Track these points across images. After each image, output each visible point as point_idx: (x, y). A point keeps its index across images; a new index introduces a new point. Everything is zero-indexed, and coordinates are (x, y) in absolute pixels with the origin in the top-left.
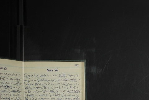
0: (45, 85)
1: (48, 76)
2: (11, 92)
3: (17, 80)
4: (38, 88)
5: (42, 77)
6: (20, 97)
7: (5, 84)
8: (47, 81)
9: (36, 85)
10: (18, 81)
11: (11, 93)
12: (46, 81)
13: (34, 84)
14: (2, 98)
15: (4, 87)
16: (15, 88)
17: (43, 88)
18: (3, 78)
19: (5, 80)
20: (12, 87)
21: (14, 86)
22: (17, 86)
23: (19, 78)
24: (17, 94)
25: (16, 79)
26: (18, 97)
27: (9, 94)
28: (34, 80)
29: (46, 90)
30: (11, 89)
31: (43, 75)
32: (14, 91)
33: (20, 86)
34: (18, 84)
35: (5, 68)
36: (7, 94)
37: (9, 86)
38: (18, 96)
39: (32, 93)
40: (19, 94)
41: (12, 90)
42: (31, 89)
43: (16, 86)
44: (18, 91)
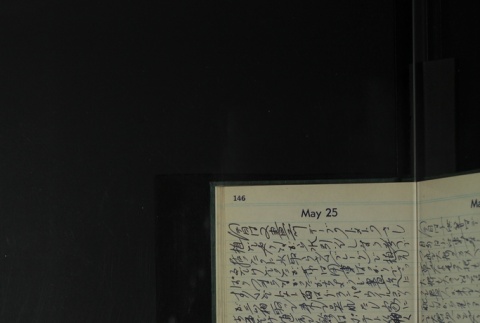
0: (466, 257)
1: (474, 223)
2: (356, 286)
3: (388, 244)
4: (448, 267)
5: (459, 230)
6: (402, 298)
7: (331, 261)
8: (472, 240)
9: (445, 257)
10: (393, 246)
11: (359, 288)
12: (468, 243)
13: (441, 255)
14: (321, 305)
15: (327, 271)
16: (376, 271)
17: (462, 266)
18: (323, 243)
19: (333, 249)
20: (363, 269)
21: (372, 266)
22: (388, 266)
23: (394, 238)
24: (385, 291)
25: (382, 243)
26: (390, 300)
27: (352, 291)
28: (441, 241)
29: (470, 274)
30: (360, 276)
31: (462, 222)
32: (370, 282)
33: (401, 263)
34: (391, 257)
35: (332, 212)
36: (339, 293)
37: (348, 268)
38: (392, 298)
39: (436, 286)
40: (394, 289)
41: (363, 278)
42: (435, 270)
43: (381, 265)
44: (390, 280)
